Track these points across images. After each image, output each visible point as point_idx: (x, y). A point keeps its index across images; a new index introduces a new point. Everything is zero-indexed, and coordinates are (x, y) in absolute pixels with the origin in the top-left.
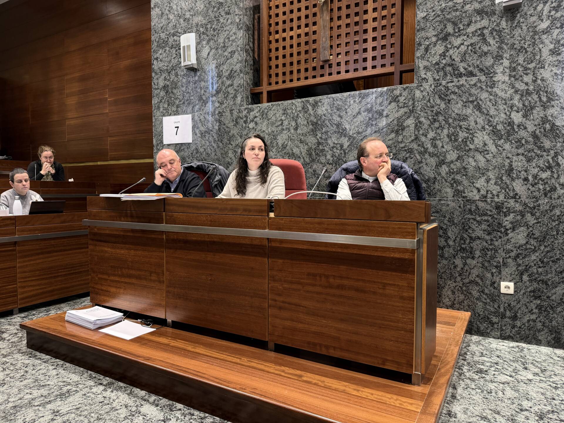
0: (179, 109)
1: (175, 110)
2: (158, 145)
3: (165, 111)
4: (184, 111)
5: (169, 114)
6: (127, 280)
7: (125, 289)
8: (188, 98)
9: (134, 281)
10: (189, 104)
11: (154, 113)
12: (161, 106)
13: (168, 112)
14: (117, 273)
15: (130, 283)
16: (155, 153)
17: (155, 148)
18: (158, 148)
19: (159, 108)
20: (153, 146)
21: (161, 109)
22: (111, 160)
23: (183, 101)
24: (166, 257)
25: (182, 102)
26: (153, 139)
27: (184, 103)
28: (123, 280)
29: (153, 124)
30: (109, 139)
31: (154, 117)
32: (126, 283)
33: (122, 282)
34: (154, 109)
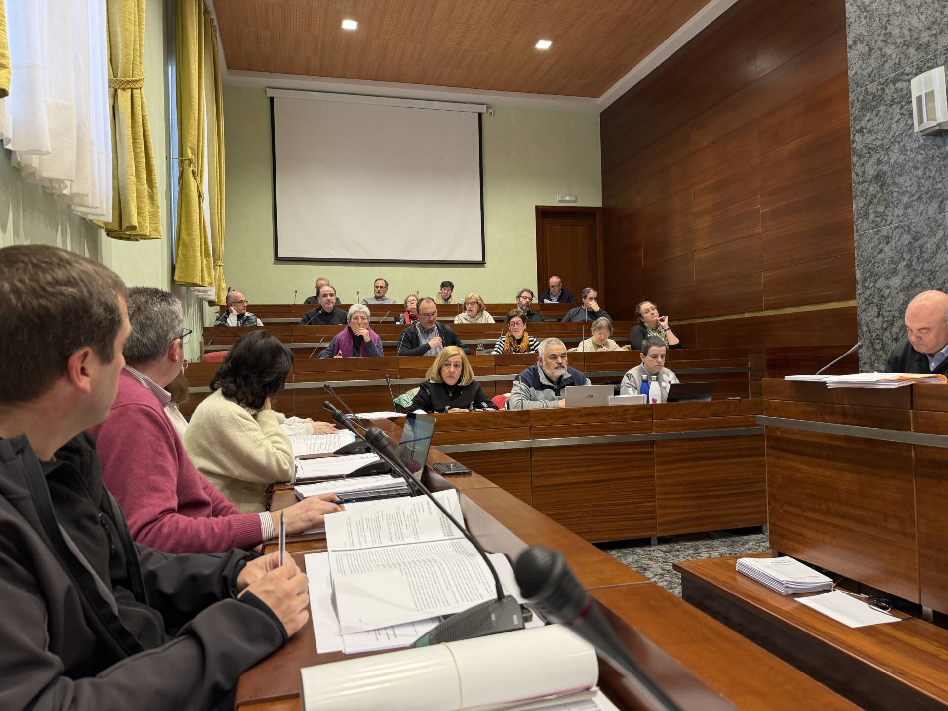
0: (910, 210)
1: (900, 214)
2: (865, 280)
3: (879, 219)
4: (922, 213)
5: (888, 222)
6: (838, 522)
7: (834, 537)
8: (930, 188)
9: (851, 525)
10: (931, 198)
11: (857, 226)
12: (871, 211)
13: (886, 220)
14: (817, 506)
15: (842, 528)
16: (859, 294)
17: (859, 287)
18: (866, 285)
19: (866, 214)
20: (854, 282)
21: (872, 217)
22: (766, 309)
23: (918, 195)
24: (918, 491)
25: (916, 198)
26: (855, 270)
27: (920, 198)
28: (830, 520)
29: (856, 244)
30: (764, 274)
31: (857, 231)
32: (835, 526)
33: (828, 524)
34: (857, 219)
